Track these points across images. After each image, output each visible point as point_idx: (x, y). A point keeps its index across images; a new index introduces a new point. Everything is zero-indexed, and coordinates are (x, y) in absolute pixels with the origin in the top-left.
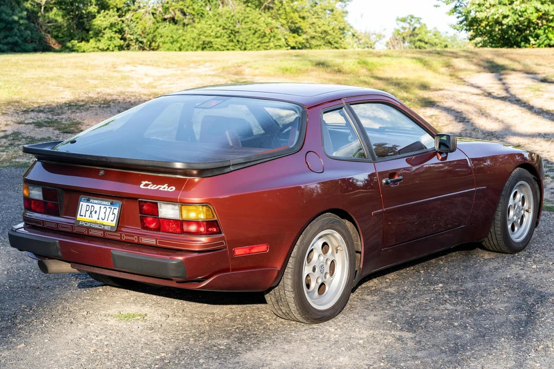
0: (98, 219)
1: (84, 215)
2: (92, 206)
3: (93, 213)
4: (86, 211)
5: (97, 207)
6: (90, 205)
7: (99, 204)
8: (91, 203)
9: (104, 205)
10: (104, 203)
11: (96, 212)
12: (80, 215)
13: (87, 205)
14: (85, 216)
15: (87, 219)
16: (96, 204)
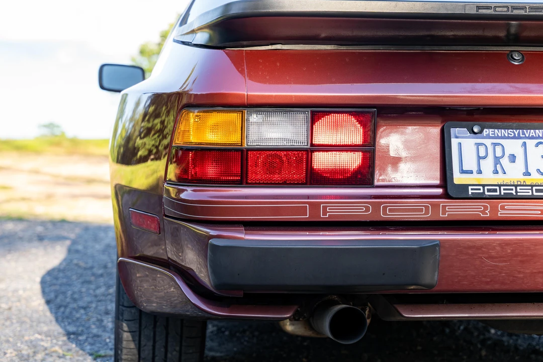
0: (527, 174)
1: (475, 169)
2: (495, 145)
3: (505, 161)
4: (479, 158)
5: (513, 146)
6: (488, 142)
7: (514, 138)
8: (488, 137)
9: (533, 138)
10: (528, 133)
11: (513, 158)
12: (463, 172)
13: (478, 145)
14: (480, 172)
15: (488, 177)
16: (504, 138)
